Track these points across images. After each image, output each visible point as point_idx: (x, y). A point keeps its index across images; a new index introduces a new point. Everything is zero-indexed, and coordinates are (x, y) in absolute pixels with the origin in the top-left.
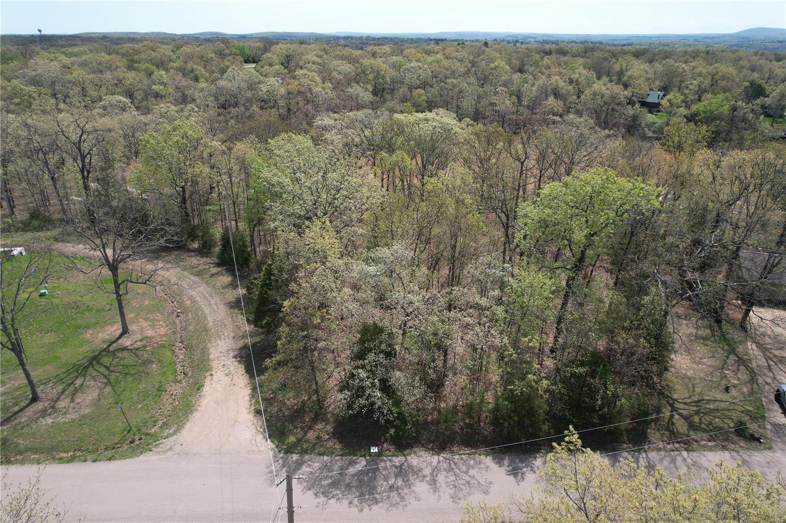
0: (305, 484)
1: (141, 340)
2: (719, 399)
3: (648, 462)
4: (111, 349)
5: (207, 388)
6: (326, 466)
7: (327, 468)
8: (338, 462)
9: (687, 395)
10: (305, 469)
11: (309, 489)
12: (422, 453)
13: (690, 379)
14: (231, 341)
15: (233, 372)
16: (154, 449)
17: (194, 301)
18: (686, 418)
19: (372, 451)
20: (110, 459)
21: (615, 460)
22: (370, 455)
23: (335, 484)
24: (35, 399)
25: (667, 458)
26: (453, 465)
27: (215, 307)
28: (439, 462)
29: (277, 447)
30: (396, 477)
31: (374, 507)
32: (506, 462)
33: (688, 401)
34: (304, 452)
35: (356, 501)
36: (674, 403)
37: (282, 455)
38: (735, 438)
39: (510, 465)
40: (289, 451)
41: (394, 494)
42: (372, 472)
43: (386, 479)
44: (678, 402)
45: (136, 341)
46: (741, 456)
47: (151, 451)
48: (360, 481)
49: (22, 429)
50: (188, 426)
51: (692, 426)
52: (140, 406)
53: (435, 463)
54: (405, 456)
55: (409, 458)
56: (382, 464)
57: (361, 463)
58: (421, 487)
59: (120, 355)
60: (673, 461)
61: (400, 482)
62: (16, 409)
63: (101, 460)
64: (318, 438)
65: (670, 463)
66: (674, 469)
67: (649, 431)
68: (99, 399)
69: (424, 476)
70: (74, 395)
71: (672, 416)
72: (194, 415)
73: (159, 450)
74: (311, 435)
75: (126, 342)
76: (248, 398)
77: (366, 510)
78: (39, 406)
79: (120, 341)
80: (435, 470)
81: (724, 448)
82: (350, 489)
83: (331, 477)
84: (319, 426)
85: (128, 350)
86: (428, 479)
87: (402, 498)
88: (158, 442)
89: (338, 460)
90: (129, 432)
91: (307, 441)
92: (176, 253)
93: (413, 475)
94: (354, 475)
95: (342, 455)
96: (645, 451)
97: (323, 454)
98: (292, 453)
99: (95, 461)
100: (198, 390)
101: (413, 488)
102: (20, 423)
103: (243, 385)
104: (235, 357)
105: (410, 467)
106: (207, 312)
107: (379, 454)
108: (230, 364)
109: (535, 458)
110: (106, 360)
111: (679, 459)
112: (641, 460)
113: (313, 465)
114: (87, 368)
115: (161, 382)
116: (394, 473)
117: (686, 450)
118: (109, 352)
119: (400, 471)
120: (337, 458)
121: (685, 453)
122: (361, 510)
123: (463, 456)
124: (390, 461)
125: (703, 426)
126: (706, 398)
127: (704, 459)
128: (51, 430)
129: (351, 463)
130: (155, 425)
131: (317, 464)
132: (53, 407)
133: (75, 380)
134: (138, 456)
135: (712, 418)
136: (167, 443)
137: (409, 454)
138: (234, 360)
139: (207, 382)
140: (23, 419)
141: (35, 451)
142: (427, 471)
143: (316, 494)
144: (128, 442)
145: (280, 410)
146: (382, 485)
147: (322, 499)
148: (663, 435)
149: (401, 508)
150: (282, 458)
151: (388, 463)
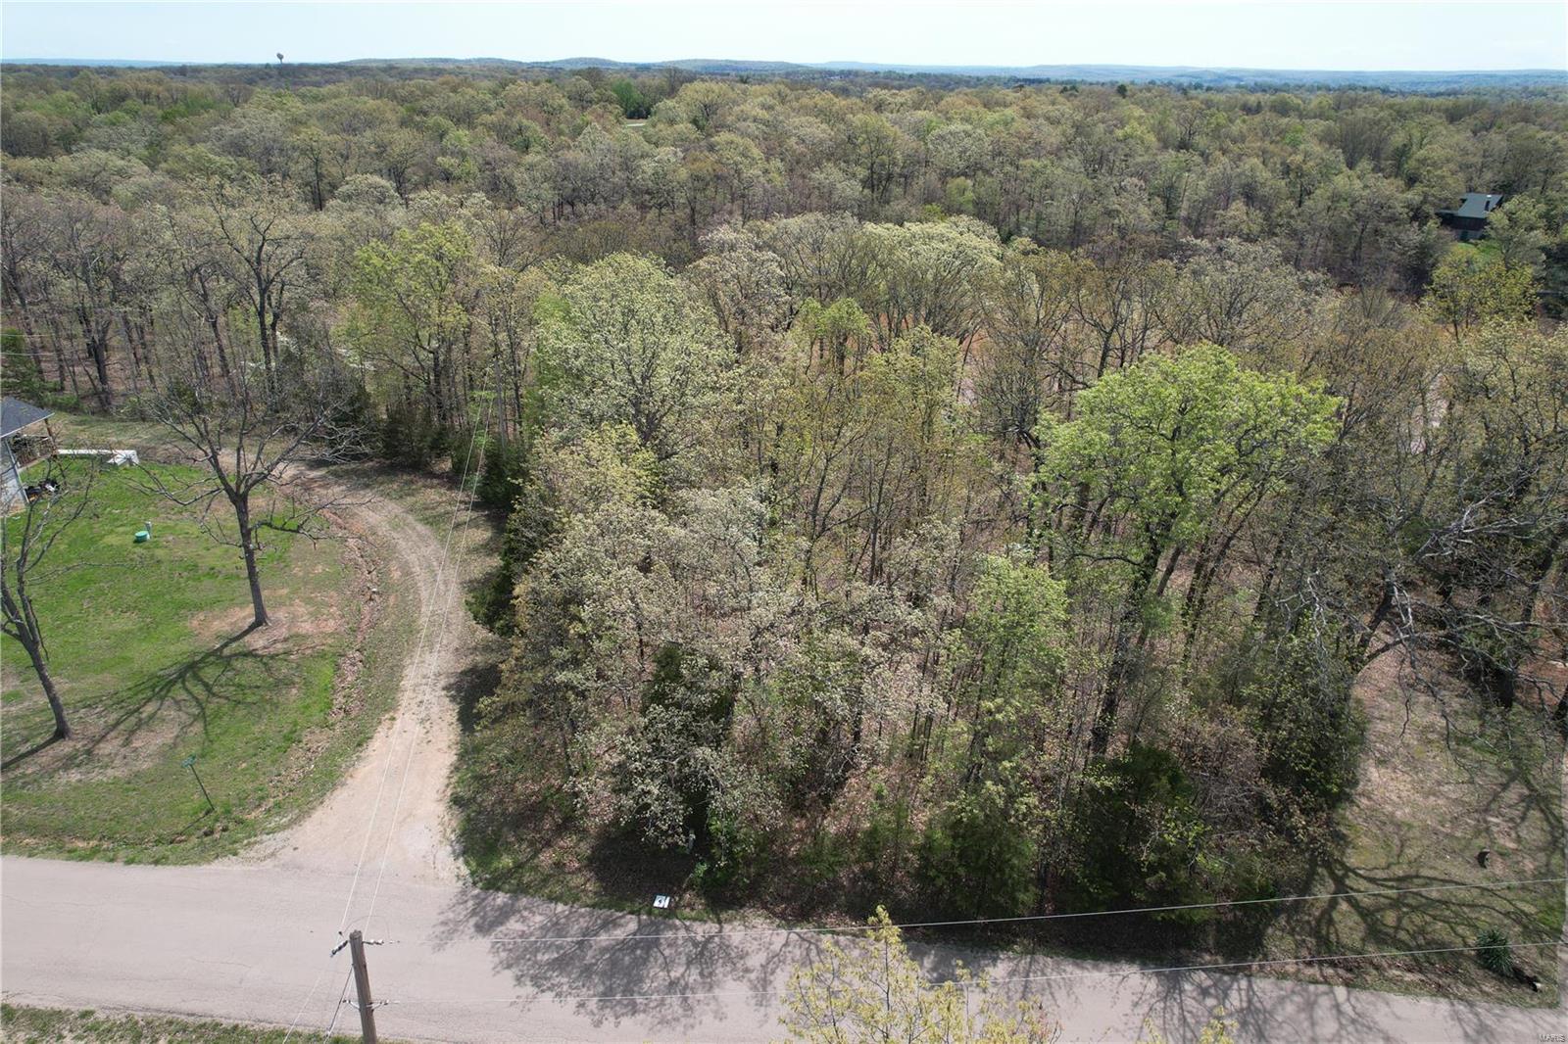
0: (504, 955)
1: (286, 640)
2: (1457, 879)
3: (1250, 1001)
4: (227, 652)
5: (376, 744)
6: (557, 923)
7: (557, 927)
8: (582, 919)
9: (1383, 862)
10: (514, 925)
11: (509, 967)
12: (758, 921)
13: (1399, 826)
14: (450, 656)
15: (434, 717)
16: (241, 851)
17: (407, 573)
18: (1364, 913)
19: (656, 904)
20: (156, 862)
21: (1172, 987)
22: (649, 913)
23: (561, 964)
24: (61, 733)
25: (1296, 999)
26: (813, 953)
27: (442, 587)
28: (786, 944)
29: (472, 874)
30: (689, 963)
31: (626, 1021)
32: (928, 962)
33: (1380, 874)
34: (521, 890)
35: (593, 1004)
36: (1346, 876)
37: (476, 891)
38: (1474, 971)
39: (934, 969)
40: (492, 885)
41: (674, 1000)
42: (644, 947)
43: (667, 966)
44: (1357, 874)
45: (275, 642)
46: (1477, 1014)
47: (235, 854)
48: (614, 963)
49: (23, 788)
50: (318, 814)
51: (1376, 934)
52: (244, 765)
53: (776, 947)
54: (720, 922)
55: (727, 927)
56: (669, 934)
57: (629, 926)
58: (733, 992)
59: (237, 664)
60: (1310, 1006)
61: (694, 976)
62: (23, 749)
63: (140, 862)
64: (559, 865)
65: (1300, 1010)
66: (1306, 1024)
67: (1270, 931)
68: (175, 745)
69: (747, 970)
70: (132, 732)
71: (1333, 904)
72: (336, 793)
73: (252, 854)
74: (546, 858)
75: (257, 641)
76: (445, 772)
77: (609, 1024)
78: (64, 747)
79: (247, 638)
80: (775, 959)
81: (1441, 991)
82: (589, 977)
83: (559, 947)
84: (568, 841)
85: (256, 656)
86: (753, 976)
87: (688, 1008)
88: (253, 840)
89: (582, 915)
90: (207, 813)
91: (535, 869)
92: (405, 477)
93: (724, 964)
94: (604, 950)
95: (593, 906)
96: (1249, 976)
97: (554, 899)
98: (498, 889)
99: (130, 862)
100: (359, 745)
101: (717, 991)
102: (24, 775)
103: (444, 745)
104: (446, 688)
105: (725, 947)
106: (424, 595)
107: (670, 913)
108: (434, 700)
109: (995, 960)
110: (209, 673)
111: (1325, 1002)
112: (1234, 995)
113: (533, 918)
114: (173, 682)
115: (295, 724)
116: (688, 955)
117: (1347, 984)
118: (221, 657)
119: (701, 953)
120: (583, 910)
121: (1341, 992)
122: (598, 1024)
123: (841, 938)
124: (687, 929)
125: (1402, 935)
126: (1425, 872)
127: (1384, 1008)
128: (73, 795)
129: (608, 924)
130: (259, 806)
131: (538, 918)
132: (89, 752)
133: (145, 704)
134: (209, 862)
135: (1428, 918)
136: (269, 842)
137: (729, 921)
138: (444, 693)
139: (382, 731)
140: (29, 768)
141: (35, 830)
142: (756, 960)
143: (519, 979)
144: (201, 832)
145: (501, 802)
146: (655, 976)
147: (529, 989)
148: (1299, 945)
149: (680, 1028)
150: (476, 896)
151: (682, 933)
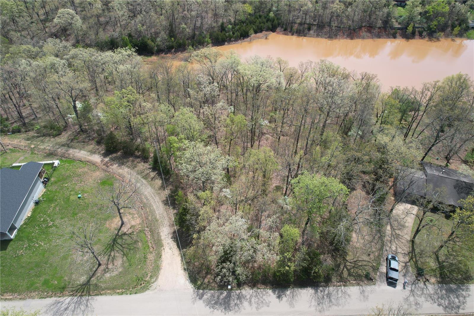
0: (206, 303)
1: (131, 228)
2: (364, 260)
3: (328, 292)
4: (119, 234)
5: (163, 257)
7: (212, 296)
8: (217, 293)
9: (353, 258)
10: (205, 297)
11: (207, 305)
12: (247, 288)
13: (356, 248)
15: (172, 247)
16: (150, 288)
18: (348, 270)
19: (229, 288)
20: (135, 293)
21: (316, 292)
22: (228, 290)
23: (216, 303)
24: (100, 265)
25: (336, 290)
26: (257, 294)
27: (158, 204)
28: (252, 293)
29: (194, 286)
30: (237, 299)
31: (230, 313)
32: (277, 293)
33: (352, 261)
34: (204, 289)
35: (223, 310)
36: (346, 262)
38: (363, 278)
40: (199, 288)
41: (236, 307)
42: (229, 296)
43: (234, 301)
44: (348, 262)
45: (129, 229)
46: (363, 288)
48: (225, 301)
49: (100, 279)
50: (160, 277)
51: (350, 274)
52: (140, 267)
53: (251, 293)
54: (240, 290)
55: (242, 291)
56: (232, 294)
57: (225, 293)
58: (246, 304)
59: (124, 237)
60: (338, 291)
61: (238, 302)
62: (94, 269)
63: (132, 294)
64: (209, 282)
65: (336, 292)
66: (337, 295)
67: (333, 277)
68: (123, 264)
69: (247, 299)
70: (113, 261)
71: (343, 269)
72: (161, 271)
73: (152, 289)
74: (206, 281)
75: (124, 229)
76: (180, 262)
77: (227, 314)
78: (102, 267)
79: (122, 229)
80: (251, 296)
81: (358, 284)
82: (221, 305)
83: (215, 300)
84: (209, 276)
85: (127, 234)
86: (248, 300)
87: (239, 308)
88: (150, 285)
89: (216, 292)
90: (139, 280)
91: (205, 284)
93: (243, 299)
94: (222, 299)
95: (218, 290)
96: (328, 287)
97: (211, 290)
98: (200, 289)
99: (131, 294)
100: (160, 257)
101: (243, 304)
102: (99, 276)
103: (177, 255)
104: (172, 238)
105: (242, 295)
106: (155, 207)
107: (231, 289)
108: (170, 242)
109: (287, 290)
110: (119, 241)
111: (340, 290)
112: (326, 291)
113: (208, 294)
114: (113, 246)
115: (144, 253)
117: (344, 286)
118: (119, 236)
119: (239, 297)
120: (216, 291)
122: (225, 314)
123: (262, 290)
124: (235, 292)
125: (354, 274)
126: (360, 259)
127: (349, 290)
128: (110, 279)
129: (221, 293)
130: (147, 277)
131: (209, 294)
132: (107, 268)
133: (111, 253)
134: (145, 292)
135: (358, 270)
136: (154, 285)
137: (242, 289)
138: (171, 240)
139: (163, 252)
140: (99, 274)
141: (108, 289)
142: (248, 297)
143: (210, 307)
144: (139, 285)
145: (193, 268)
146: (232, 303)
147: (212, 309)
148: (337, 279)
149: (239, 312)
150: (197, 291)
